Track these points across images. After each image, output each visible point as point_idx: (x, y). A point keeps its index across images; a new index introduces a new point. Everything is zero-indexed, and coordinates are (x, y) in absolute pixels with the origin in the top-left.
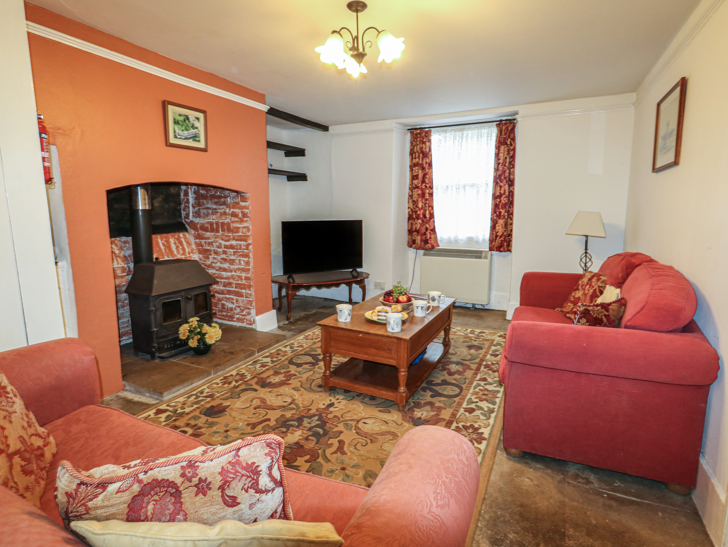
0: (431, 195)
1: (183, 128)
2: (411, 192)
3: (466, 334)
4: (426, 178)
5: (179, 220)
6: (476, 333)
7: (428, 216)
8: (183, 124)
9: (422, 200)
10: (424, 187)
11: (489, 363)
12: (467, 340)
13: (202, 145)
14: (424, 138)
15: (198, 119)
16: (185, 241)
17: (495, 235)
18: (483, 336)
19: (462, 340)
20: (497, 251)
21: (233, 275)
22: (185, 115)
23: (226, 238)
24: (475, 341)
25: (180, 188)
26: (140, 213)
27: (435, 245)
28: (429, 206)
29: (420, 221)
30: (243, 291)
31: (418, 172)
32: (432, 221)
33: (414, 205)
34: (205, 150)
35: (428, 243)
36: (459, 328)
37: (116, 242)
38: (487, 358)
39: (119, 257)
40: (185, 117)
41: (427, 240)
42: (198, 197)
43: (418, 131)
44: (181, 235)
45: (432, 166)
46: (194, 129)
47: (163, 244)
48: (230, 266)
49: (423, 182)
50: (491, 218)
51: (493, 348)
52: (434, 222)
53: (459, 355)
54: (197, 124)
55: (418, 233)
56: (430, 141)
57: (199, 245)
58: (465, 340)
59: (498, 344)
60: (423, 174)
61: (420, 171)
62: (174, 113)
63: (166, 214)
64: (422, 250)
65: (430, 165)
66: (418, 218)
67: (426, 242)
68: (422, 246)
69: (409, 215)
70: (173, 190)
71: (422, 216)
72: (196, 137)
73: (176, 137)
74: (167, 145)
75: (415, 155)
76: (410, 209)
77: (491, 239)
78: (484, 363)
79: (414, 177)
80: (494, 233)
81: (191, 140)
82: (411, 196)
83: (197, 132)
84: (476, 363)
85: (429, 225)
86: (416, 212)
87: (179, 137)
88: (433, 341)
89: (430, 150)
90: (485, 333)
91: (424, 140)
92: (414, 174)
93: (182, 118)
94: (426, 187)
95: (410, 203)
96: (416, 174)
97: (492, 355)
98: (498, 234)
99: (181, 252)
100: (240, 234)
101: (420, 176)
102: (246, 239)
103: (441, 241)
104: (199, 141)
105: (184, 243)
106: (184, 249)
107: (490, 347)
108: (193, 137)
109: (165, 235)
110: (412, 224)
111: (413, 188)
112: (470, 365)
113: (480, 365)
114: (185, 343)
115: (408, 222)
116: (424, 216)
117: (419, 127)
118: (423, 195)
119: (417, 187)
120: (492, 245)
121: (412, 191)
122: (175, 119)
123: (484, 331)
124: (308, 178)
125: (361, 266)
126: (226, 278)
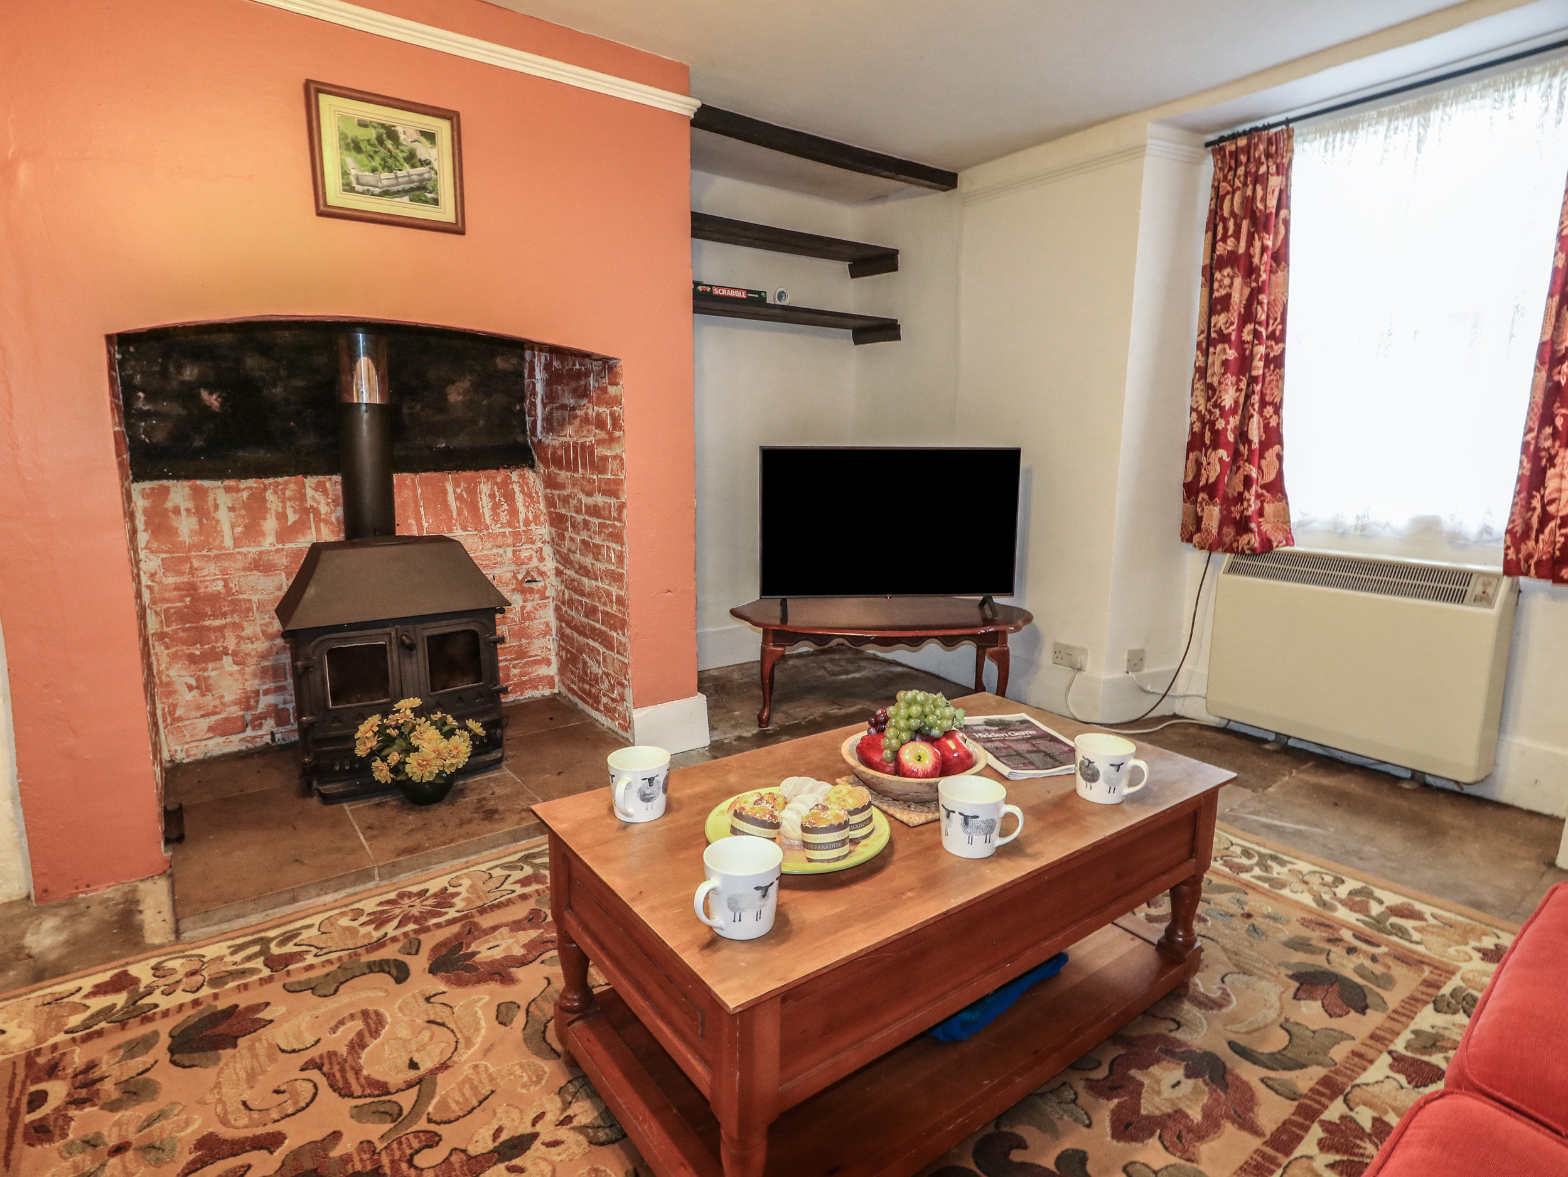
0: (1276, 362)
1: (377, 162)
2: (1202, 359)
3: (1324, 904)
4: (1260, 303)
5: (520, 439)
6: (1375, 909)
7: (1255, 434)
8: (376, 152)
9: (1239, 380)
10: (1247, 336)
11: (1364, 1117)
12: (1316, 936)
13: (446, 213)
14: (1259, 163)
15: (430, 136)
16: (522, 491)
17: (1539, 510)
18: (1402, 932)
19: (1287, 932)
20: (1539, 575)
21: (598, 588)
22: (383, 126)
23: (588, 488)
24: (1351, 950)
25: (522, 358)
26: (365, 416)
27: (1276, 537)
28: (1263, 404)
29: (1223, 453)
30: (615, 634)
31: (1231, 286)
32: (1271, 454)
33: (1209, 399)
34: (457, 229)
35: (1249, 530)
36: (1303, 866)
37: (328, 485)
38: (1362, 1079)
39: (326, 522)
40: (382, 131)
41: (1248, 519)
42: (552, 378)
43: (1242, 142)
44: (515, 476)
45: (1286, 259)
46: (413, 166)
47: (459, 497)
48: (595, 562)
49: (1248, 316)
50: (1526, 445)
51: (1427, 1019)
52: (1280, 458)
53: (1233, 1019)
54: (424, 150)
55: (1212, 498)
56: (1284, 170)
57: (550, 502)
58: (1306, 933)
59: (1464, 1002)
60: (1247, 291)
61: (1238, 281)
62: (344, 118)
63: (481, 423)
64: (1226, 551)
65: (1280, 257)
66: (1218, 440)
67: (1242, 526)
68: (1227, 540)
69: (1193, 434)
70: (502, 363)
71: (1231, 437)
72: (422, 188)
73: (348, 188)
74: (320, 214)
75: (1226, 229)
76: (1194, 415)
77: (1519, 529)
78: (1335, 1111)
79: (1216, 305)
80: (1536, 503)
81: (406, 199)
82: (1202, 372)
83: (426, 176)
84: (1292, 1095)
85: (1260, 468)
86: (1212, 424)
87: (359, 188)
88: (1121, 921)
89: (1283, 200)
90: (1418, 916)
91: (1263, 169)
92: (1216, 294)
93: (372, 134)
94: (1256, 334)
95: (1198, 393)
96: (1223, 292)
97: (1399, 1063)
98: (1552, 509)
99: (504, 518)
100: (609, 476)
101: (1238, 297)
102: (618, 490)
103: (1301, 524)
104: (436, 202)
105: (519, 498)
106: (513, 512)
107: (1413, 1003)
108: (412, 190)
109: (469, 474)
110: (1199, 465)
111: (1210, 341)
112: (1261, 1091)
113: (1308, 1113)
114: (364, 766)
115: (1187, 458)
116: (1242, 435)
117: (1247, 127)
118: (1244, 364)
119: (1224, 338)
120: (1518, 551)
121: (1206, 354)
122: (343, 137)
123: (1418, 906)
124: (902, 332)
125: (1007, 588)
126: (590, 595)
